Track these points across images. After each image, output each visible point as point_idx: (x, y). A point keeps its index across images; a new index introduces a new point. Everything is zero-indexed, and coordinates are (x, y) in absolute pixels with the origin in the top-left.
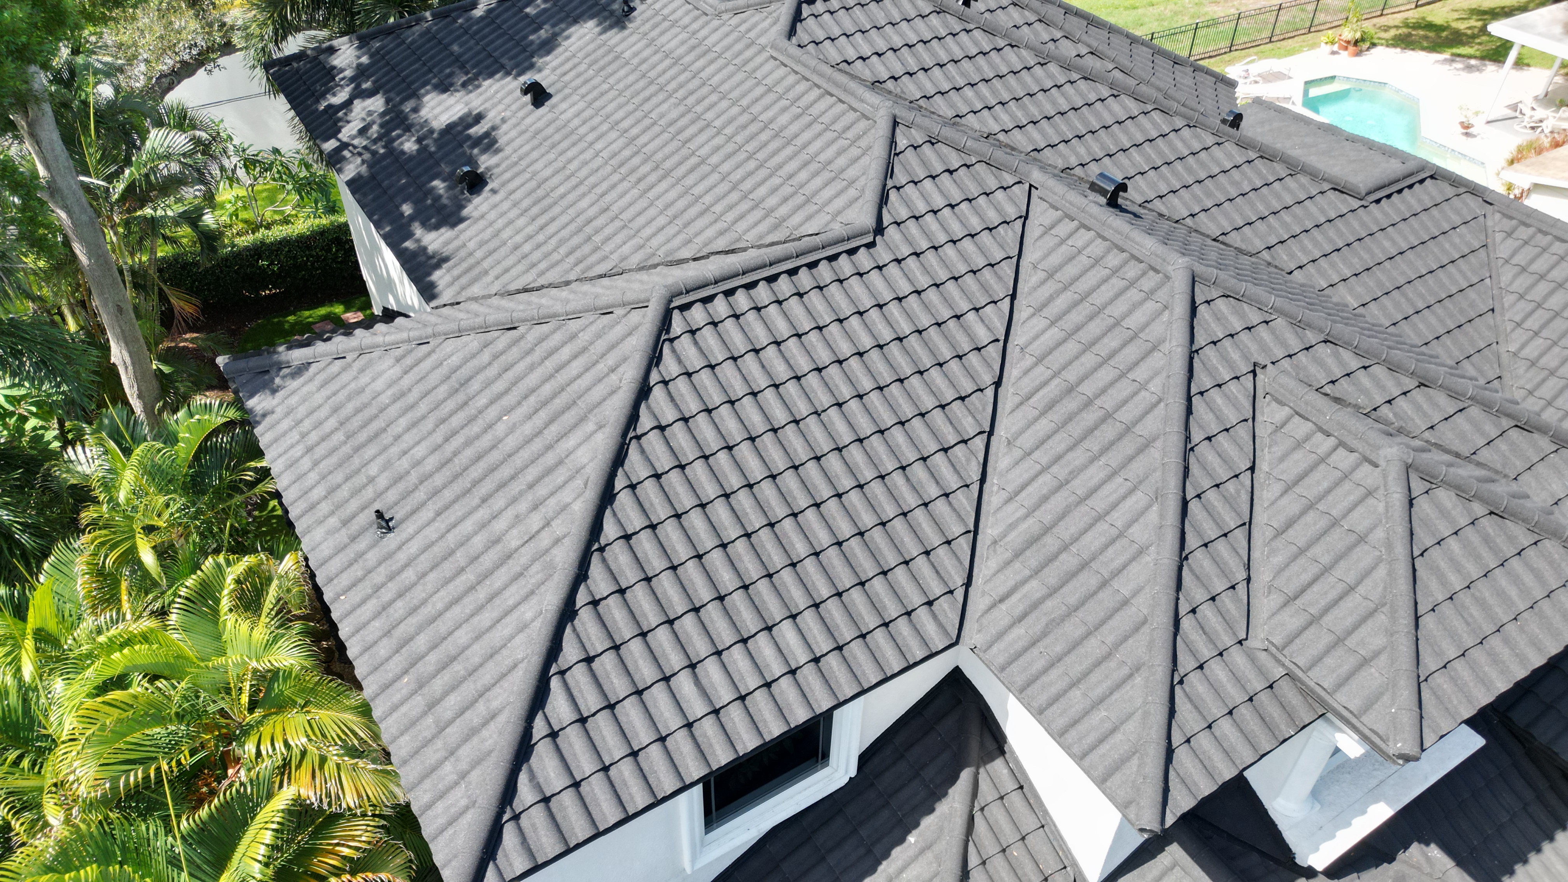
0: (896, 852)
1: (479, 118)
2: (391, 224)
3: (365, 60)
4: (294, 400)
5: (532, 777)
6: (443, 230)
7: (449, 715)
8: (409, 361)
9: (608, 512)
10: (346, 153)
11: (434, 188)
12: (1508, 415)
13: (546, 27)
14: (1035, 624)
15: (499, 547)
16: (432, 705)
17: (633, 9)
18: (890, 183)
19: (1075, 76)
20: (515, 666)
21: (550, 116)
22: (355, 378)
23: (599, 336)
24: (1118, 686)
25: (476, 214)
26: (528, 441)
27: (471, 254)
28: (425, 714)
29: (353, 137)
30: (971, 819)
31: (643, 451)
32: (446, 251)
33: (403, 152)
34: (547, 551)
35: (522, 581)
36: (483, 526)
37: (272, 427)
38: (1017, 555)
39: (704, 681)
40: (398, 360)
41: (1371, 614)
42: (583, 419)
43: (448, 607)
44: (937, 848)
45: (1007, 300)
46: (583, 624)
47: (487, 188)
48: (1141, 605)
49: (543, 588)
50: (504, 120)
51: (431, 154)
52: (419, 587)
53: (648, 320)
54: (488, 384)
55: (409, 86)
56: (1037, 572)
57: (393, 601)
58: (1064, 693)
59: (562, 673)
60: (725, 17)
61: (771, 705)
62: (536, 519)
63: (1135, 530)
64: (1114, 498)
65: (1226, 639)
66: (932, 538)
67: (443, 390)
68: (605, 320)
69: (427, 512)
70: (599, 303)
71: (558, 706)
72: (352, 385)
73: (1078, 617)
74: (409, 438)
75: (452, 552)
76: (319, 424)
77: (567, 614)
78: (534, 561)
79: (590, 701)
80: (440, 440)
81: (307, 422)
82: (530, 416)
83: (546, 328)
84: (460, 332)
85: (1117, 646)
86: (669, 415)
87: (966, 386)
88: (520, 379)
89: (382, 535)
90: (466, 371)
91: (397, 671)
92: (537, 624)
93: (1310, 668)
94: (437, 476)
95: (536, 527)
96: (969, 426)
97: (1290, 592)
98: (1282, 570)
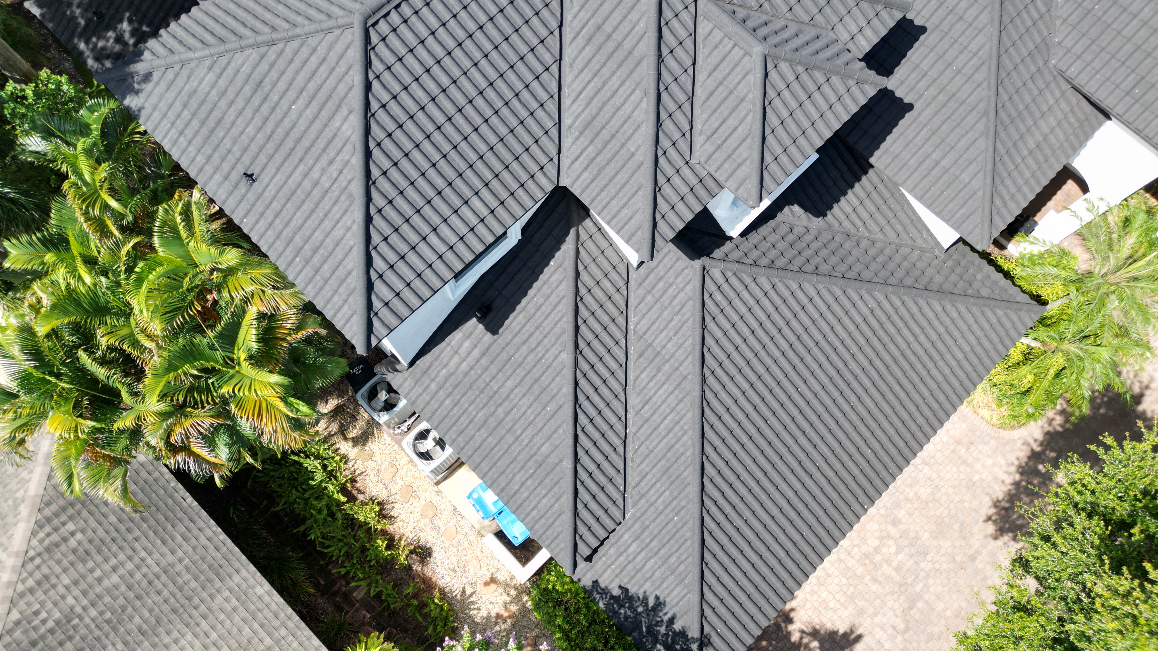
0: (546, 270)
4: (153, 99)
5: (377, 296)
7: (327, 275)
8: (217, 69)
9: (371, 162)
14: (593, 169)
15: (319, 186)
16: (317, 271)
20: (351, 249)
22: (187, 82)
23: (330, 48)
24: (632, 197)
26: (312, 122)
28: (315, 275)
30: (578, 250)
31: (378, 123)
34: (346, 188)
36: (306, 175)
37: (148, 119)
38: (581, 133)
40: (210, 68)
41: (744, 140)
42: (339, 106)
43: (305, 221)
44: (563, 266)
46: (377, 222)
48: (639, 156)
49: (351, 208)
53: (356, 34)
54: (274, 84)
56: (591, 142)
58: (609, 203)
61: (476, 238)
62: (333, 170)
63: (636, 114)
64: (625, 96)
65: (680, 163)
66: (538, 132)
67: (247, 89)
68: (330, 37)
69: (271, 169)
70: (323, 27)
71: (378, 263)
72: (187, 87)
73: (612, 164)
74: (240, 122)
75: (295, 192)
76: (179, 116)
77: (368, 220)
78: (341, 194)
79: (392, 258)
80: (260, 124)
81: (170, 114)
82: (307, 106)
83: (295, 44)
84: (242, 49)
85: (630, 178)
86: (385, 97)
87: (543, 32)
88: (293, 80)
89: (251, 185)
90: (257, 75)
91: (292, 256)
92: (355, 227)
93: (716, 171)
94: (268, 146)
95: (335, 175)
96: (548, 59)
97: (709, 133)
98: (707, 120)
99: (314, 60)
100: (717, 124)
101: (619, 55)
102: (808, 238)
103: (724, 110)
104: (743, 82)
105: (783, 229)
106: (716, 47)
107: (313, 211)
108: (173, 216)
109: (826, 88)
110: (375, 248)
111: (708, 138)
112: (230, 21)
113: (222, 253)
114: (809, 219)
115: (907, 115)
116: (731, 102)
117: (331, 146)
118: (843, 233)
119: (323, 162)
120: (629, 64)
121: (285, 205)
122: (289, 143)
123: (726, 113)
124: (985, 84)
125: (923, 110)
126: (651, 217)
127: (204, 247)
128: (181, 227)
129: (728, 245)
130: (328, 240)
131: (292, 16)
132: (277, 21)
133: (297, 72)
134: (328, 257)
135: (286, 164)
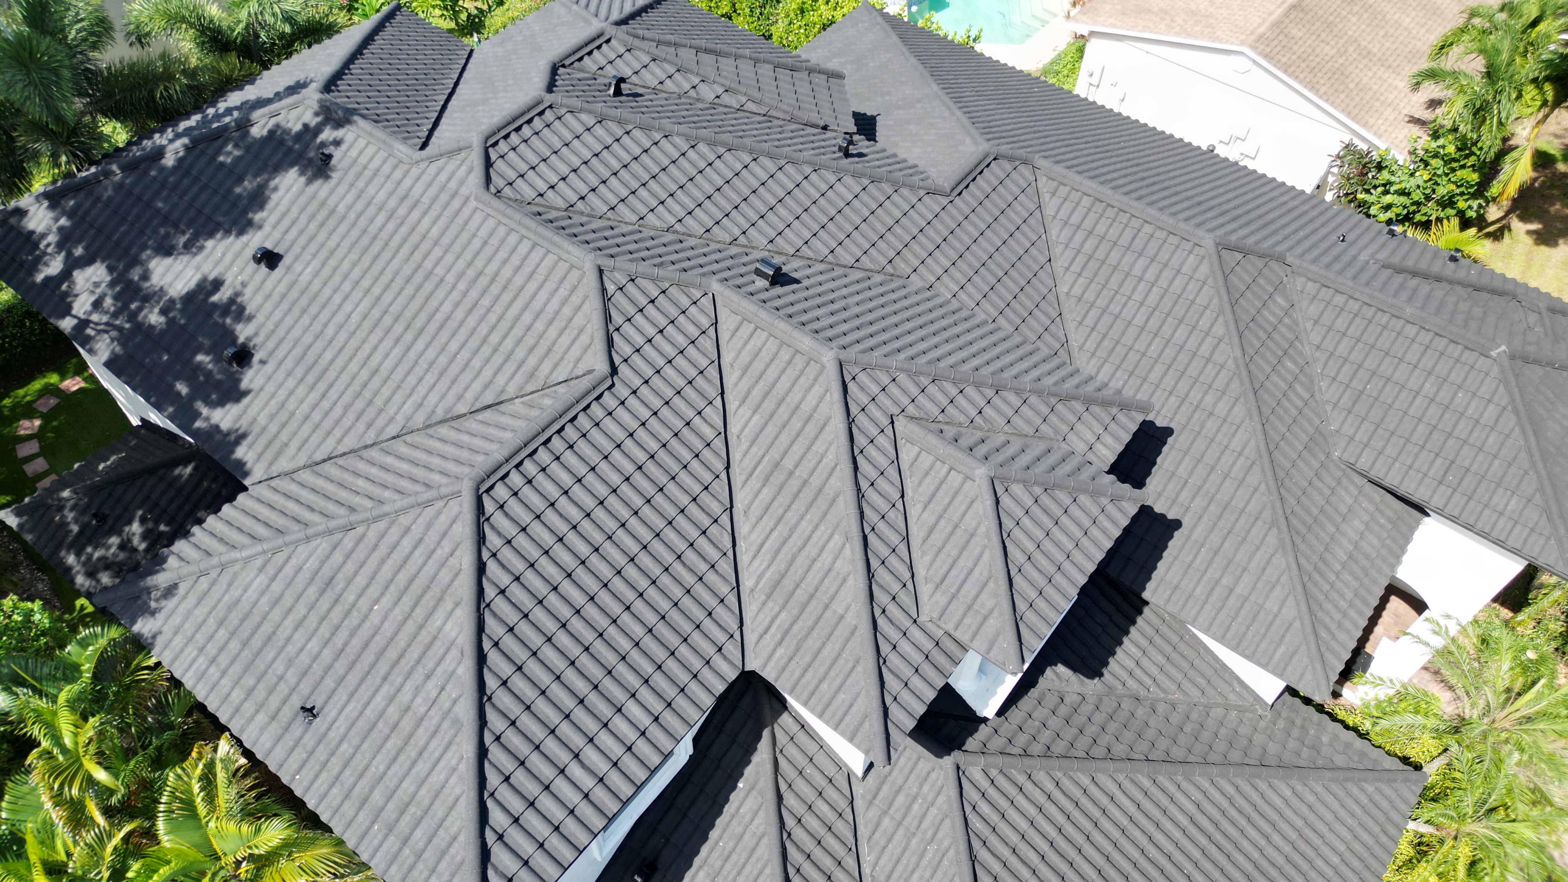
0: (733, 796)
1: (217, 284)
2: (172, 404)
3: (63, 221)
4: (176, 619)
5: (496, 869)
6: (228, 406)
7: (421, 845)
8: (271, 570)
9: (485, 670)
10: (90, 332)
11: (200, 363)
12: (1054, 395)
13: (249, 177)
14: (791, 642)
15: (410, 713)
16: (405, 842)
17: (329, 157)
18: (611, 328)
19: (721, 150)
20: (457, 800)
21: (289, 278)
24: (848, 676)
25: (255, 386)
26: (403, 624)
27: (264, 429)
28: (402, 848)
29: (90, 313)
30: (776, 761)
31: (495, 615)
32: (240, 428)
33: (152, 327)
34: (449, 711)
35: (439, 736)
36: (391, 699)
37: (164, 646)
38: (769, 596)
39: (587, 762)
41: (985, 584)
42: (440, 600)
44: (758, 787)
45: (719, 398)
46: (495, 756)
47: (256, 359)
48: (850, 619)
49: (457, 739)
50: (244, 285)
51: (183, 328)
52: (358, 756)
53: (465, 504)
54: (349, 581)
55: (127, 250)
56: (783, 607)
57: (341, 772)
58: (817, 687)
60: (422, 165)
61: (635, 761)
62: (432, 687)
63: (838, 564)
64: (820, 544)
65: (907, 623)
66: (711, 601)
67: (312, 591)
68: (429, 512)
69: (341, 695)
70: (420, 500)
71: (497, 817)
72: (226, 598)
73: (815, 634)
74: (299, 637)
75: (375, 724)
76: (211, 638)
77: (482, 752)
78: (443, 719)
79: (516, 805)
80: (327, 635)
81: (198, 636)
82: (395, 604)
83: (382, 525)
84: (308, 539)
85: (842, 649)
86: (504, 579)
87: (707, 477)
88: (376, 573)
89: (310, 723)
90: (326, 572)
91: (367, 823)
92: (463, 767)
93: (956, 628)
94: (337, 665)
95: (434, 694)
96: (716, 508)
97: (937, 579)
98: (931, 564)
99: (407, 543)
100: (945, 568)
101: (807, 495)
102: (1087, 708)
103: (951, 549)
104: (970, 513)
105: (1051, 700)
106: (927, 473)
107: (401, 750)
108: (189, 785)
109: (1074, 510)
110: (492, 795)
111: (937, 587)
112: (291, 506)
113: (258, 831)
114: (1082, 682)
115: (1176, 534)
116: (959, 537)
117: (430, 653)
118: (1130, 697)
119: (418, 676)
120: (822, 504)
121: (358, 748)
122: (368, 658)
123: (954, 553)
124: (1263, 487)
125: (1195, 526)
126: (880, 701)
127: (232, 827)
128: (198, 800)
129: (983, 731)
130: (423, 792)
131: (376, 491)
132: (357, 500)
133: (383, 562)
134: (422, 818)
135: (363, 686)
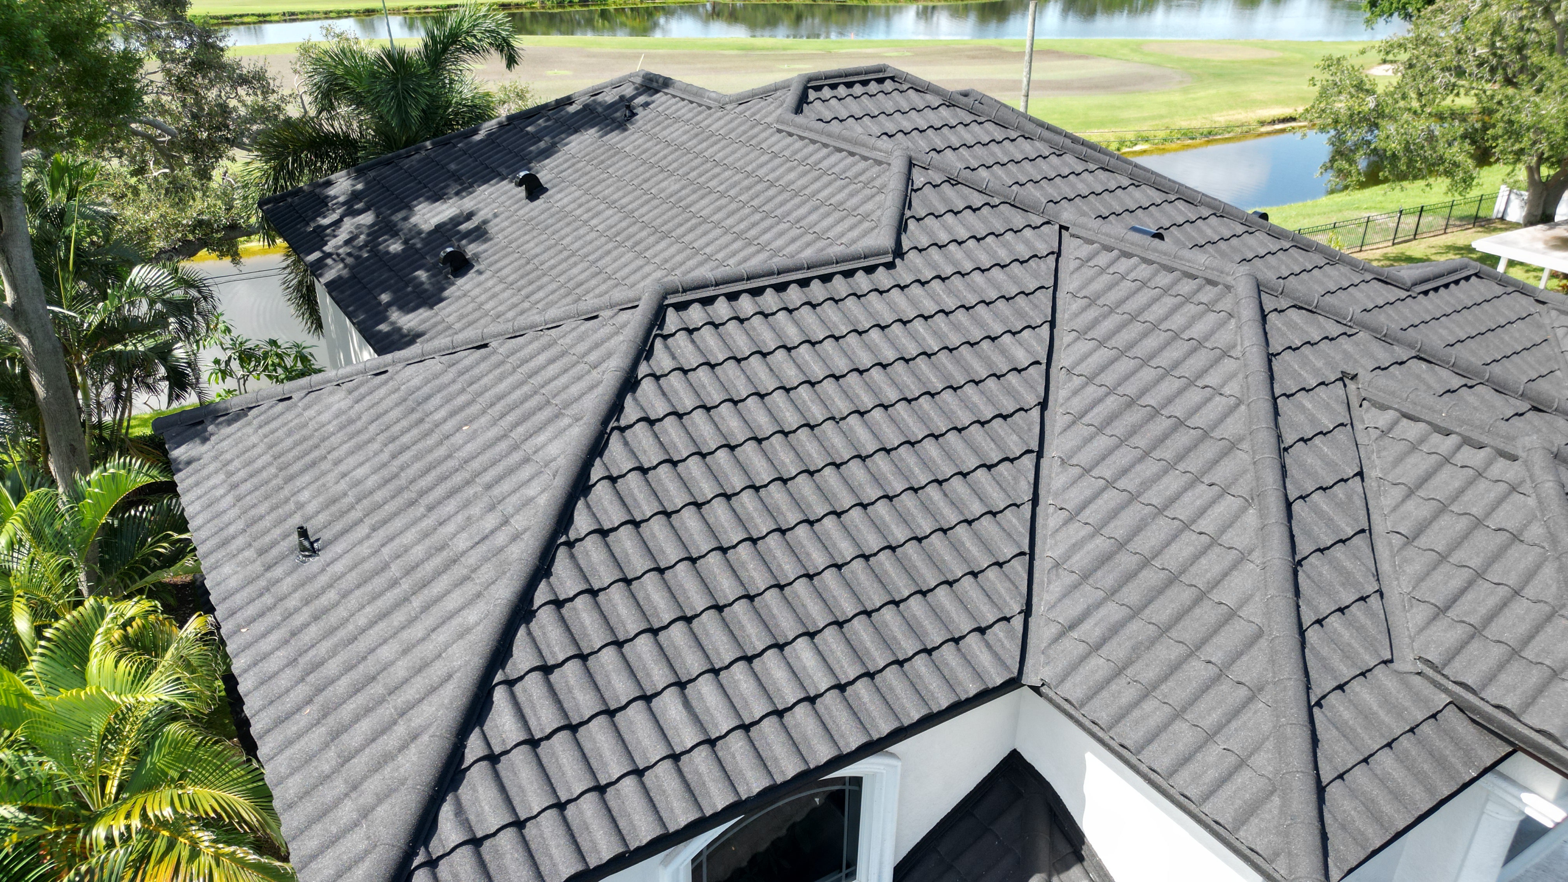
2: (366, 313)
3: (360, 187)
6: (421, 311)
7: (357, 743)
8: (363, 391)
9: (578, 505)
10: (329, 261)
11: (416, 278)
13: (546, 139)
14: (1117, 650)
17: (635, 114)
18: (908, 213)
19: (1092, 167)
21: (544, 206)
22: (299, 415)
23: (581, 339)
25: (457, 294)
26: (491, 445)
27: (448, 327)
28: (326, 745)
29: (338, 248)
31: (626, 443)
32: (422, 328)
33: (388, 253)
34: (501, 549)
35: (468, 585)
36: (427, 534)
39: (696, 703)
42: (556, 416)
43: (372, 624)
45: (1046, 326)
46: (542, 627)
47: (474, 270)
49: (492, 590)
50: (496, 216)
51: (417, 251)
53: (638, 314)
54: (449, 399)
55: (402, 200)
56: (1111, 594)
59: (510, 683)
60: (729, 107)
62: (490, 520)
63: (1230, 535)
64: (1199, 504)
65: (1368, 657)
66: (980, 558)
67: (397, 412)
68: (590, 325)
70: (582, 309)
71: (501, 723)
72: (293, 422)
75: (387, 566)
76: (249, 463)
77: (520, 615)
78: (484, 563)
79: (544, 718)
81: (236, 462)
82: (494, 422)
83: (522, 340)
84: (423, 356)
86: (659, 408)
88: (489, 388)
89: (303, 561)
90: (425, 391)
91: (299, 702)
93: (1482, 688)
94: (379, 492)
95: (489, 529)
96: (1014, 445)
97: (1438, 601)
98: (1422, 579)
99: (544, 357)
100: (1455, 585)
106: (1412, 448)
107: (404, 601)
111: (1438, 613)
116: (1486, 539)
117: (508, 480)
119: (478, 506)
120: (1207, 451)
123: (1475, 562)
130: (402, 662)
